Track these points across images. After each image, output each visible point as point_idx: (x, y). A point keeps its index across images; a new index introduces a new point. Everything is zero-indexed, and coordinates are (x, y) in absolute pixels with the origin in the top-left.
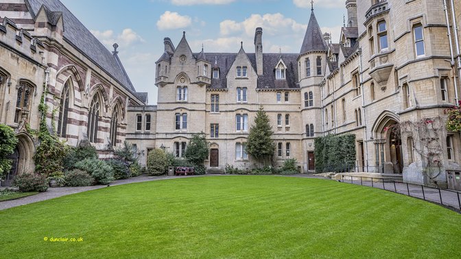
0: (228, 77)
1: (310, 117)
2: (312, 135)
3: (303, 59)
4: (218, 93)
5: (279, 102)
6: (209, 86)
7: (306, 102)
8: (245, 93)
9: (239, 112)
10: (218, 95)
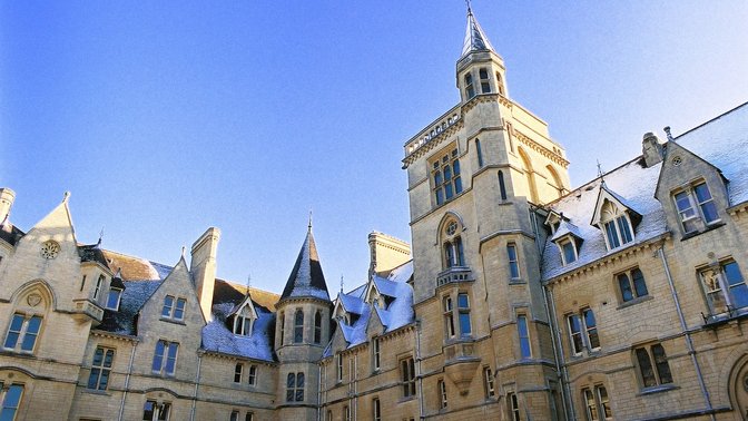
0: (145, 314)
3: (290, 310)
4: (115, 344)
5: (238, 385)
6: (96, 326)
7: (290, 394)
8: (172, 353)
9: (155, 396)
10: (111, 353)
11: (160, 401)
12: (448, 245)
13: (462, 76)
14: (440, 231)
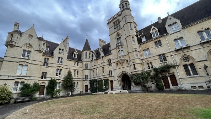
0: (55, 52)
1: (87, 72)
2: (87, 79)
3: (84, 52)
4: (49, 58)
5: (75, 66)
6: (44, 54)
7: (85, 67)
8: (61, 60)
9: (58, 68)
10: (48, 59)
11: (60, 69)
12: (118, 39)
13: (121, 5)
14: (116, 36)
